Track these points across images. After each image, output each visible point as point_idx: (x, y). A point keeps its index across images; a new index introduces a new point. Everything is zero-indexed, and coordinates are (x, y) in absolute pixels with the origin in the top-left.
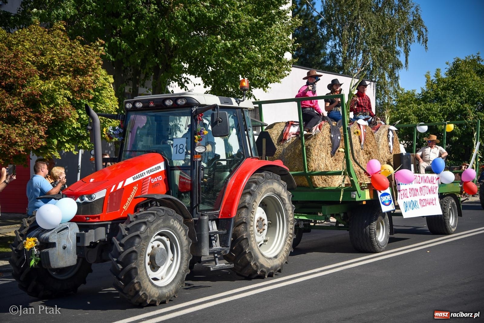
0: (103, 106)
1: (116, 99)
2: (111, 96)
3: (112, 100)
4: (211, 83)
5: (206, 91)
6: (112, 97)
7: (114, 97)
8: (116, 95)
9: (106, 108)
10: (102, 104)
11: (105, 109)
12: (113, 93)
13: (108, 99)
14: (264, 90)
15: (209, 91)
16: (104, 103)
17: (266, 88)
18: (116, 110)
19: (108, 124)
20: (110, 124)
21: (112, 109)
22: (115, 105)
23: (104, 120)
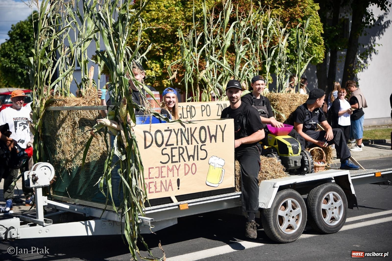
0: (310, 32)
1: (321, 24)
2: (317, 22)
3: (318, 26)
8: (321, 21)
11: (312, 34)
12: (319, 20)
13: (314, 26)
16: (311, 29)
18: (322, 35)
19: (314, 48)
20: (315, 48)
21: (318, 34)
22: (320, 31)
23: (311, 45)
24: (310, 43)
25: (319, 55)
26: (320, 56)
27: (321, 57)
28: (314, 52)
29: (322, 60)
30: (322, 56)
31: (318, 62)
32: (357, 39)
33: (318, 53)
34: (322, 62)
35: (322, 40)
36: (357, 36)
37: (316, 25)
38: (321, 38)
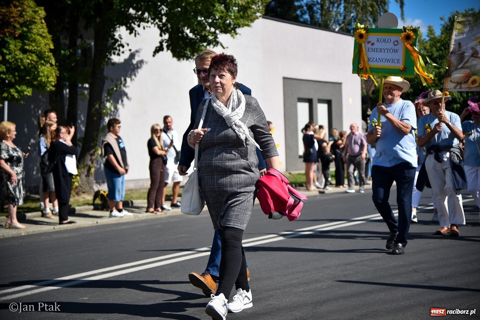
0: (34, 44)
1: (49, 36)
2: (43, 33)
3: (44, 38)
4: (167, 31)
5: (162, 40)
6: (43, 35)
7: (47, 34)
8: (49, 32)
9: (38, 47)
10: (31, 42)
11: (36, 48)
12: (46, 31)
13: (39, 37)
14: (232, 36)
15: (165, 39)
16: (34, 41)
17: (235, 35)
18: (51, 50)
19: (41, 68)
20: (43, 67)
21: (46, 49)
22: (49, 45)
23: (37, 62)
24: (35, 59)
25: (48, 78)
26: (50, 80)
27: (52, 81)
28: (41, 74)
29: (52, 86)
30: (53, 79)
31: (48, 89)
32: (103, 70)
33: (47, 76)
34: (53, 89)
35: (52, 57)
36: (102, 66)
37: (41, 35)
38: (50, 54)
